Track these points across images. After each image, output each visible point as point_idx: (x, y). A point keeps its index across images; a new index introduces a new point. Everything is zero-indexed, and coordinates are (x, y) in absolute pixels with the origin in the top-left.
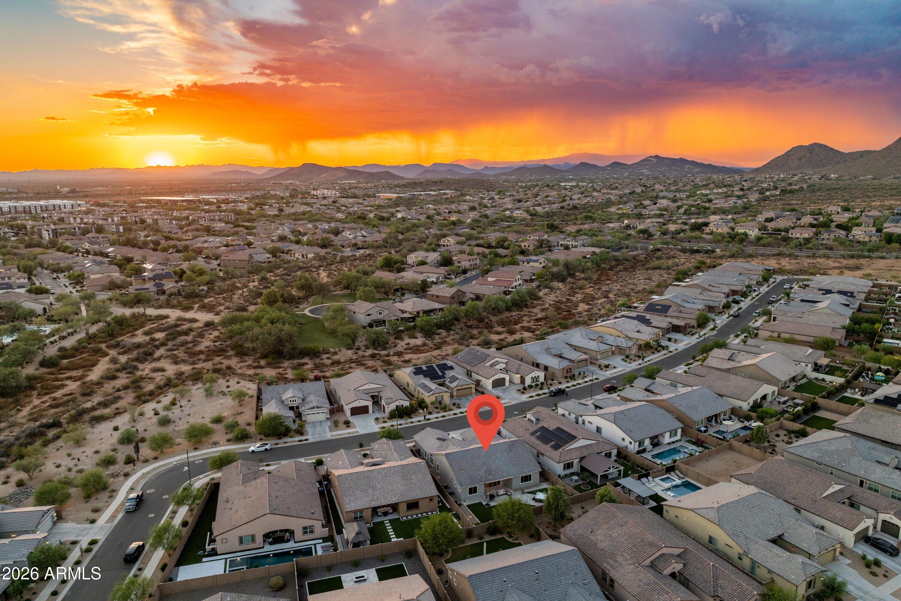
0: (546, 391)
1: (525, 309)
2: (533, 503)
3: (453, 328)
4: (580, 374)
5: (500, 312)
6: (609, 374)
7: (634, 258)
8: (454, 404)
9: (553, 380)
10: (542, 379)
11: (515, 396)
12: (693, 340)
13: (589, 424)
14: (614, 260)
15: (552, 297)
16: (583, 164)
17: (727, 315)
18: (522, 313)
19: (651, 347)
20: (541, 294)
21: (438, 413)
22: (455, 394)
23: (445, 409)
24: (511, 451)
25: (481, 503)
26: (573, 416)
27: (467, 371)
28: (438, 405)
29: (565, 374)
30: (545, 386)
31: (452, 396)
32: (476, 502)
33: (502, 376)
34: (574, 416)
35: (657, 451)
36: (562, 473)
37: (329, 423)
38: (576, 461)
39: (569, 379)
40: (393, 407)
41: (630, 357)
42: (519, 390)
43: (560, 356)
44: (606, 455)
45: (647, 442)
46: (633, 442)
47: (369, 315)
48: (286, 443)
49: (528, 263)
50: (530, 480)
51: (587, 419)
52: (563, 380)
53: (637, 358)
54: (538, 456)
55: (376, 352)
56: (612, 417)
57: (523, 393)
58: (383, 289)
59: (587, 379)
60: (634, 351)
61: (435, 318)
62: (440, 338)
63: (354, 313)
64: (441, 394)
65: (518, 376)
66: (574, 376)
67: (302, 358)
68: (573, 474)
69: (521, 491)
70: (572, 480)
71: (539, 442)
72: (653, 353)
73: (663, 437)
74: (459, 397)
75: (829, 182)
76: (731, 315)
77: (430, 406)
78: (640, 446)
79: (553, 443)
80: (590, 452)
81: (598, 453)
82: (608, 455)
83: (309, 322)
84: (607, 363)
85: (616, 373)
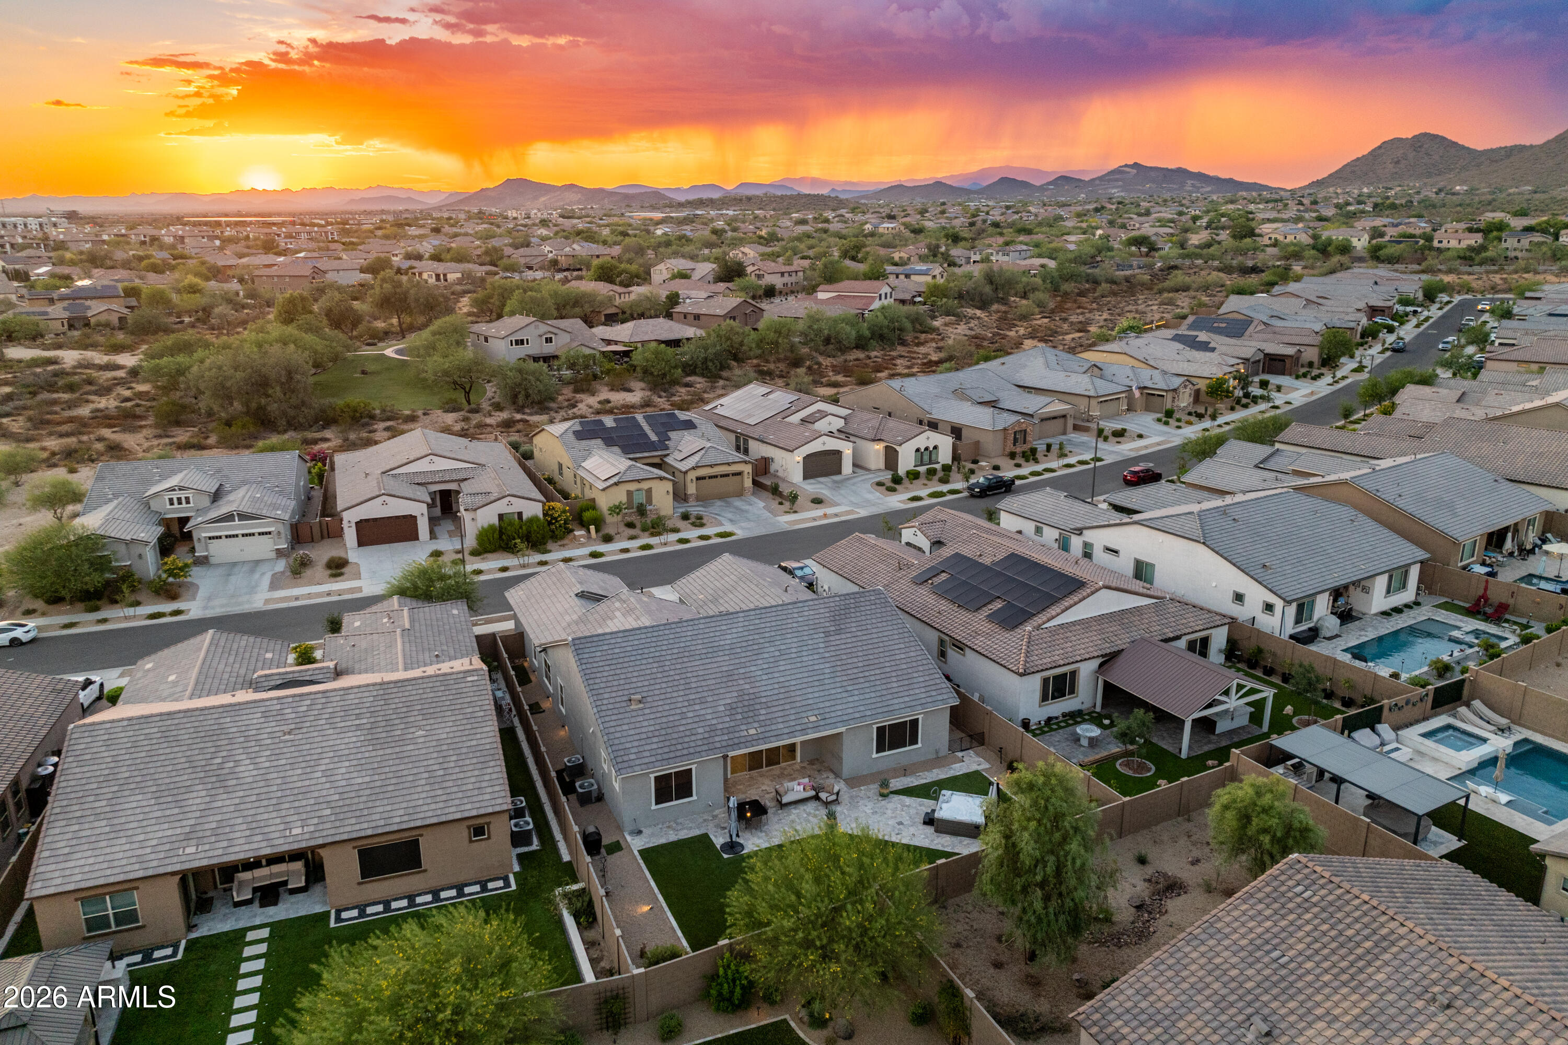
0: (959, 485)
1: (899, 348)
2: (925, 838)
3: (724, 374)
4: (1049, 447)
5: (843, 349)
6: (1127, 449)
7: (1127, 281)
8: (685, 517)
9: (975, 462)
10: (945, 456)
11: (869, 496)
12: (1323, 387)
13: (1109, 557)
14: (1087, 281)
15: (962, 329)
16: (1004, 180)
17: (1378, 348)
18: (894, 354)
19: (1228, 393)
20: (937, 323)
21: (632, 538)
22: (692, 489)
23: (657, 527)
24: (839, 632)
25: (704, 839)
26: (1051, 535)
27: (737, 438)
28: (634, 518)
29: (1010, 447)
30: (954, 475)
31: (680, 496)
32: (684, 834)
33: (832, 444)
34: (1055, 534)
35: (1355, 636)
36: (1037, 712)
37: (281, 565)
38: (1087, 670)
39: (1019, 460)
40: (488, 517)
41: (1177, 415)
42: (880, 484)
43: (993, 404)
44: (1191, 646)
45: (1322, 607)
46: (1279, 604)
47: (520, 342)
48: (104, 621)
49: (907, 276)
50: (914, 741)
51: (1099, 538)
52: (1005, 462)
53: (1193, 419)
54: (943, 654)
55: (518, 416)
56: (1193, 527)
57: (891, 490)
58: (577, 310)
59: (1072, 460)
60: (1185, 401)
61: (685, 354)
62: (688, 393)
63: (486, 340)
64: (645, 485)
65: (879, 447)
66: (1034, 451)
67: (324, 427)
68: (1075, 717)
69: (875, 787)
70: (1077, 739)
71: (944, 605)
72: (1232, 409)
73: (1366, 590)
74: (702, 498)
75: (1455, 198)
76: (1387, 349)
77: (610, 519)
78: (1298, 621)
79: (998, 605)
80: (1136, 635)
81: (1167, 640)
82: (1201, 647)
83: (387, 369)
84: (1119, 427)
85: (1146, 447)
